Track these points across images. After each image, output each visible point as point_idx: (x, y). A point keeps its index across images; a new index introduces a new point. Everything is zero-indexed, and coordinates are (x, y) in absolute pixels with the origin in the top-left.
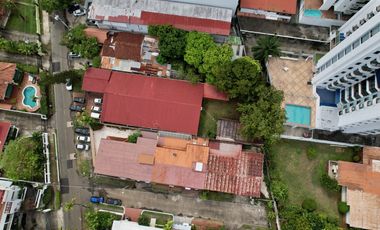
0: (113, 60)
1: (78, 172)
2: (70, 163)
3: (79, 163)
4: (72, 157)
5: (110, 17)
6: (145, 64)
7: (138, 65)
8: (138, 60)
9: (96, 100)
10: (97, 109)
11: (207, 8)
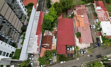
0: (53, 45)
1: (93, 53)
2: (91, 56)
3: (90, 53)
4: (89, 56)
5: (38, 46)
6: (53, 35)
7: (54, 37)
8: (52, 37)
9: (68, 49)
10: (71, 49)
11: (35, 17)
